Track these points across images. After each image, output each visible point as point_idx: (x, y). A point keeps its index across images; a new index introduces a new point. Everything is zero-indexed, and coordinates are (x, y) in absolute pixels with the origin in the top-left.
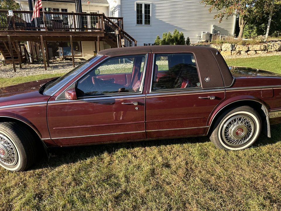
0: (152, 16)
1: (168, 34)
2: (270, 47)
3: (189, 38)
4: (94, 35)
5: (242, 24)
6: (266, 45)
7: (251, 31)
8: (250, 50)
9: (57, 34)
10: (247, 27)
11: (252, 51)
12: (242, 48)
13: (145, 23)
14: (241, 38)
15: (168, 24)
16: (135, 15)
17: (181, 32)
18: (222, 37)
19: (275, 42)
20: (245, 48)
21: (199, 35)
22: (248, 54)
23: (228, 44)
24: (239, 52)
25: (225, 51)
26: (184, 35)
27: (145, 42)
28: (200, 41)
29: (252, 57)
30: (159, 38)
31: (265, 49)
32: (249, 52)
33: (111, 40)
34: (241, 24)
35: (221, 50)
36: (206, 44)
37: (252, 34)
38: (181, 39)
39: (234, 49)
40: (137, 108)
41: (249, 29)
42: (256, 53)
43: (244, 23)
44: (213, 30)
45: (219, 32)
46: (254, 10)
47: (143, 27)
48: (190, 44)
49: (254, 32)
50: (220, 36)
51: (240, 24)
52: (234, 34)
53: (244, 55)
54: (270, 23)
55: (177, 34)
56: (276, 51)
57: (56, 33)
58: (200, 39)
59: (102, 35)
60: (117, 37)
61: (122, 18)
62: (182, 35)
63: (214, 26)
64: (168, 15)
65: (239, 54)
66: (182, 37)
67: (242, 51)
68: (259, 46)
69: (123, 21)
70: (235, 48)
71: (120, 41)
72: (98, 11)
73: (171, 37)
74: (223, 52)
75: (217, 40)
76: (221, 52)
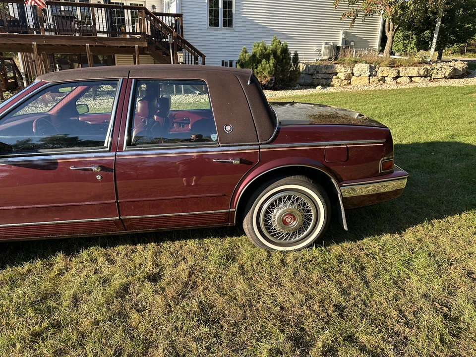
0: (235, 13)
1: (260, 45)
2: (435, 71)
3: (298, 52)
4: (130, 44)
5: (391, 29)
6: (428, 67)
7: (407, 42)
8: (401, 75)
9: (63, 40)
10: (400, 34)
11: (405, 78)
12: (388, 72)
13: (225, 25)
14: (388, 55)
15: (264, 27)
16: (206, 10)
17: (284, 41)
18: (356, 52)
19: (446, 62)
20: (393, 73)
21: (318, 48)
22: (397, 83)
23: (365, 64)
24: (383, 79)
25: (358, 76)
26: (288, 47)
27: (223, 59)
28: (320, 59)
29: (403, 87)
30: (246, 52)
31: (427, 75)
32: (399, 80)
33: (160, 53)
34: (389, 30)
35: (353, 74)
36: (328, 63)
37: (409, 48)
38: (283, 54)
39: (373, 73)
40: (99, 177)
41: (404, 39)
42: (412, 81)
43: (394, 28)
44: (343, 39)
45: (352, 44)
46: (410, 5)
47: (221, 32)
48: (299, 62)
49: (412, 45)
50: (354, 50)
51: (386, 31)
52: (379, 47)
53: (390, 85)
54: (438, 30)
55: (277, 46)
56: (445, 78)
57: (61, 38)
58: (320, 55)
59: (142, 44)
60: (171, 48)
61: (180, 15)
62: (285, 47)
63: (345, 33)
64: (265, 11)
65: (381, 82)
66: (285, 51)
67: (387, 77)
68: (416, 69)
69: (185, 19)
70: (377, 72)
72: (145, 2)
73: (266, 50)
74: (356, 78)
75: (347, 58)
76: (353, 78)
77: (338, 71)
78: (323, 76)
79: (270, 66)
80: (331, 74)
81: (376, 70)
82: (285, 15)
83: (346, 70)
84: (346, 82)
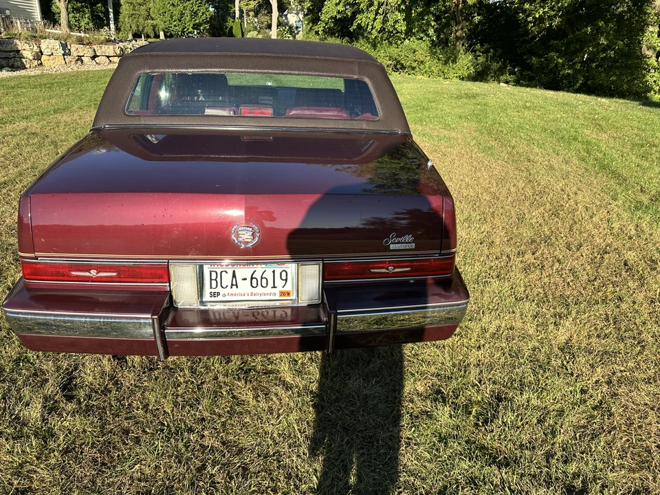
8: (98, 54)
11: (103, 58)
12: (83, 51)
14: (68, 30)
20: (88, 51)
22: (97, 63)
23: (53, 41)
24: (80, 59)
25: (50, 55)
32: (97, 60)
35: (42, 53)
37: (83, 24)
39: (67, 51)
41: (73, 12)
42: (111, 61)
45: (7, 12)
49: (87, 20)
52: (42, 19)
53: (89, 65)
54: (112, 5)
65: (79, 62)
67: (83, 56)
68: (111, 47)
70: (69, 50)
74: (48, 57)
76: (44, 58)
77: (20, 48)
80: (10, 52)
81: (69, 48)
83: (31, 47)
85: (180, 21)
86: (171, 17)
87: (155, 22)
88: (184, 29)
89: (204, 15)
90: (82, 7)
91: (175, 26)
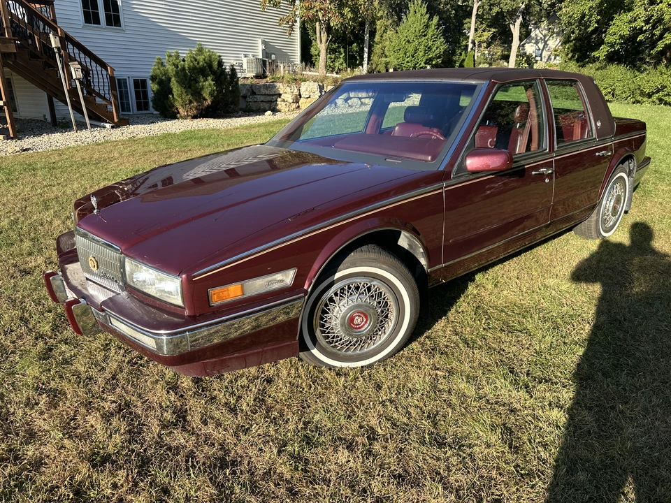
0: (122, 6)
5: (324, 41)
8: (351, 96)
11: (355, 100)
13: (109, 22)
14: (324, 71)
15: (164, 29)
22: (349, 106)
23: (312, 83)
25: (307, 98)
30: (162, 65)
33: (38, 63)
34: (321, 42)
35: (301, 96)
37: (337, 64)
38: (220, 70)
40: (547, 181)
43: (327, 39)
44: (263, 50)
45: (273, 57)
47: (104, 33)
49: (342, 60)
50: (281, 65)
52: (302, 62)
54: (367, 44)
55: (210, 56)
58: (242, 71)
59: (7, 47)
60: (57, 55)
61: (49, 3)
63: (264, 42)
65: (333, 104)
67: (338, 98)
69: (56, 11)
71: (66, 67)
74: (305, 100)
76: (302, 100)
77: (281, 92)
78: (262, 98)
79: (210, 85)
80: (273, 95)
81: (325, 89)
82: (190, 14)
83: (292, 91)
84: (294, 106)
85: (413, 57)
86: (405, 54)
87: (388, 60)
88: (416, 64)
89: (438, 50)
90: (339, 47)
91: (408, 62)
